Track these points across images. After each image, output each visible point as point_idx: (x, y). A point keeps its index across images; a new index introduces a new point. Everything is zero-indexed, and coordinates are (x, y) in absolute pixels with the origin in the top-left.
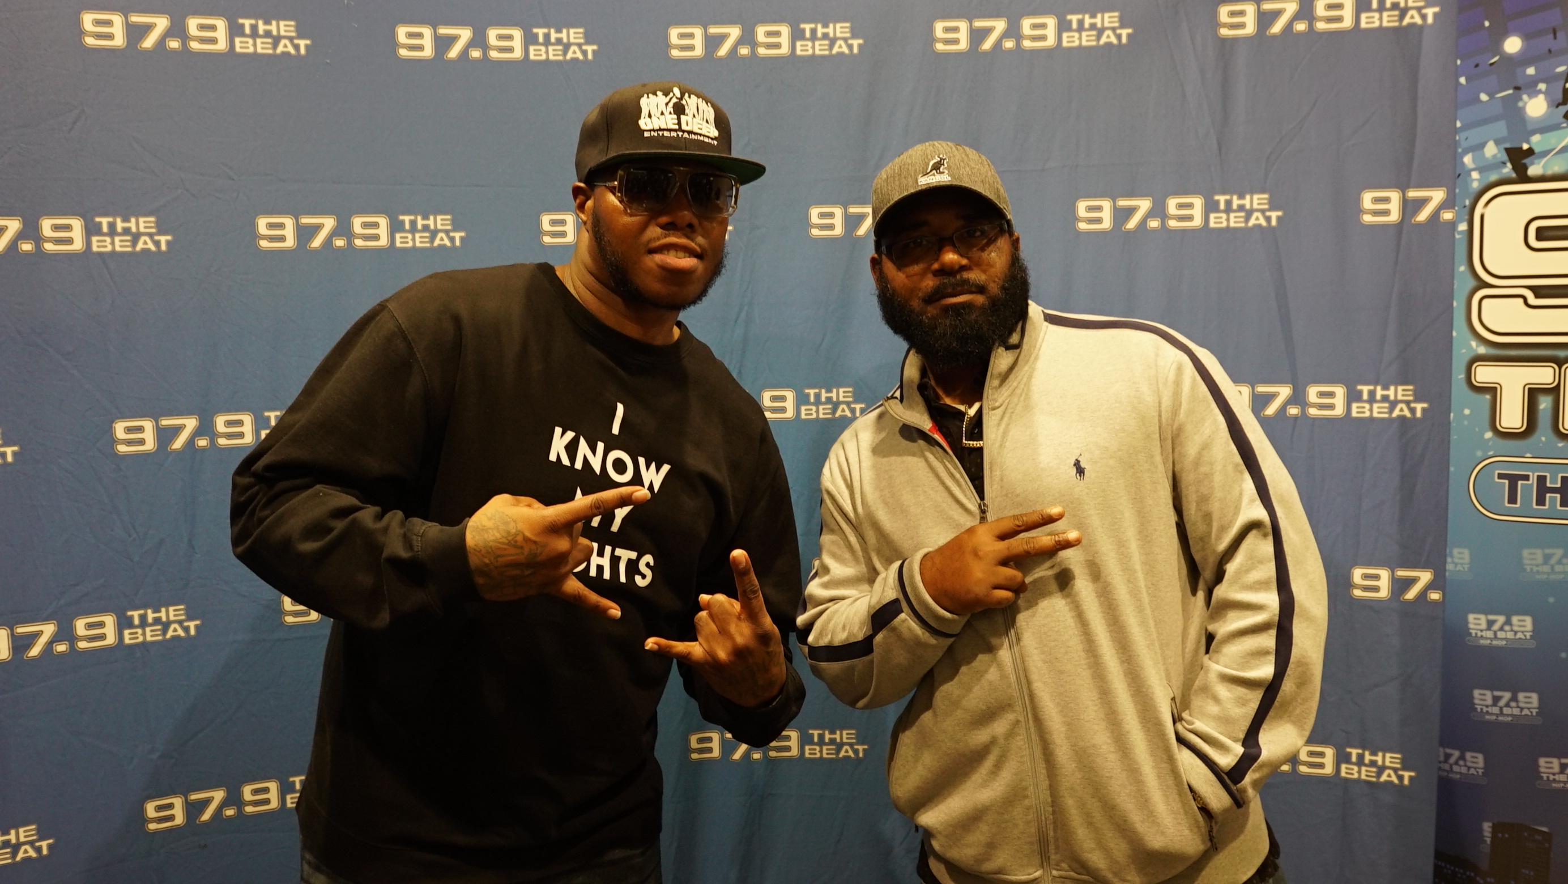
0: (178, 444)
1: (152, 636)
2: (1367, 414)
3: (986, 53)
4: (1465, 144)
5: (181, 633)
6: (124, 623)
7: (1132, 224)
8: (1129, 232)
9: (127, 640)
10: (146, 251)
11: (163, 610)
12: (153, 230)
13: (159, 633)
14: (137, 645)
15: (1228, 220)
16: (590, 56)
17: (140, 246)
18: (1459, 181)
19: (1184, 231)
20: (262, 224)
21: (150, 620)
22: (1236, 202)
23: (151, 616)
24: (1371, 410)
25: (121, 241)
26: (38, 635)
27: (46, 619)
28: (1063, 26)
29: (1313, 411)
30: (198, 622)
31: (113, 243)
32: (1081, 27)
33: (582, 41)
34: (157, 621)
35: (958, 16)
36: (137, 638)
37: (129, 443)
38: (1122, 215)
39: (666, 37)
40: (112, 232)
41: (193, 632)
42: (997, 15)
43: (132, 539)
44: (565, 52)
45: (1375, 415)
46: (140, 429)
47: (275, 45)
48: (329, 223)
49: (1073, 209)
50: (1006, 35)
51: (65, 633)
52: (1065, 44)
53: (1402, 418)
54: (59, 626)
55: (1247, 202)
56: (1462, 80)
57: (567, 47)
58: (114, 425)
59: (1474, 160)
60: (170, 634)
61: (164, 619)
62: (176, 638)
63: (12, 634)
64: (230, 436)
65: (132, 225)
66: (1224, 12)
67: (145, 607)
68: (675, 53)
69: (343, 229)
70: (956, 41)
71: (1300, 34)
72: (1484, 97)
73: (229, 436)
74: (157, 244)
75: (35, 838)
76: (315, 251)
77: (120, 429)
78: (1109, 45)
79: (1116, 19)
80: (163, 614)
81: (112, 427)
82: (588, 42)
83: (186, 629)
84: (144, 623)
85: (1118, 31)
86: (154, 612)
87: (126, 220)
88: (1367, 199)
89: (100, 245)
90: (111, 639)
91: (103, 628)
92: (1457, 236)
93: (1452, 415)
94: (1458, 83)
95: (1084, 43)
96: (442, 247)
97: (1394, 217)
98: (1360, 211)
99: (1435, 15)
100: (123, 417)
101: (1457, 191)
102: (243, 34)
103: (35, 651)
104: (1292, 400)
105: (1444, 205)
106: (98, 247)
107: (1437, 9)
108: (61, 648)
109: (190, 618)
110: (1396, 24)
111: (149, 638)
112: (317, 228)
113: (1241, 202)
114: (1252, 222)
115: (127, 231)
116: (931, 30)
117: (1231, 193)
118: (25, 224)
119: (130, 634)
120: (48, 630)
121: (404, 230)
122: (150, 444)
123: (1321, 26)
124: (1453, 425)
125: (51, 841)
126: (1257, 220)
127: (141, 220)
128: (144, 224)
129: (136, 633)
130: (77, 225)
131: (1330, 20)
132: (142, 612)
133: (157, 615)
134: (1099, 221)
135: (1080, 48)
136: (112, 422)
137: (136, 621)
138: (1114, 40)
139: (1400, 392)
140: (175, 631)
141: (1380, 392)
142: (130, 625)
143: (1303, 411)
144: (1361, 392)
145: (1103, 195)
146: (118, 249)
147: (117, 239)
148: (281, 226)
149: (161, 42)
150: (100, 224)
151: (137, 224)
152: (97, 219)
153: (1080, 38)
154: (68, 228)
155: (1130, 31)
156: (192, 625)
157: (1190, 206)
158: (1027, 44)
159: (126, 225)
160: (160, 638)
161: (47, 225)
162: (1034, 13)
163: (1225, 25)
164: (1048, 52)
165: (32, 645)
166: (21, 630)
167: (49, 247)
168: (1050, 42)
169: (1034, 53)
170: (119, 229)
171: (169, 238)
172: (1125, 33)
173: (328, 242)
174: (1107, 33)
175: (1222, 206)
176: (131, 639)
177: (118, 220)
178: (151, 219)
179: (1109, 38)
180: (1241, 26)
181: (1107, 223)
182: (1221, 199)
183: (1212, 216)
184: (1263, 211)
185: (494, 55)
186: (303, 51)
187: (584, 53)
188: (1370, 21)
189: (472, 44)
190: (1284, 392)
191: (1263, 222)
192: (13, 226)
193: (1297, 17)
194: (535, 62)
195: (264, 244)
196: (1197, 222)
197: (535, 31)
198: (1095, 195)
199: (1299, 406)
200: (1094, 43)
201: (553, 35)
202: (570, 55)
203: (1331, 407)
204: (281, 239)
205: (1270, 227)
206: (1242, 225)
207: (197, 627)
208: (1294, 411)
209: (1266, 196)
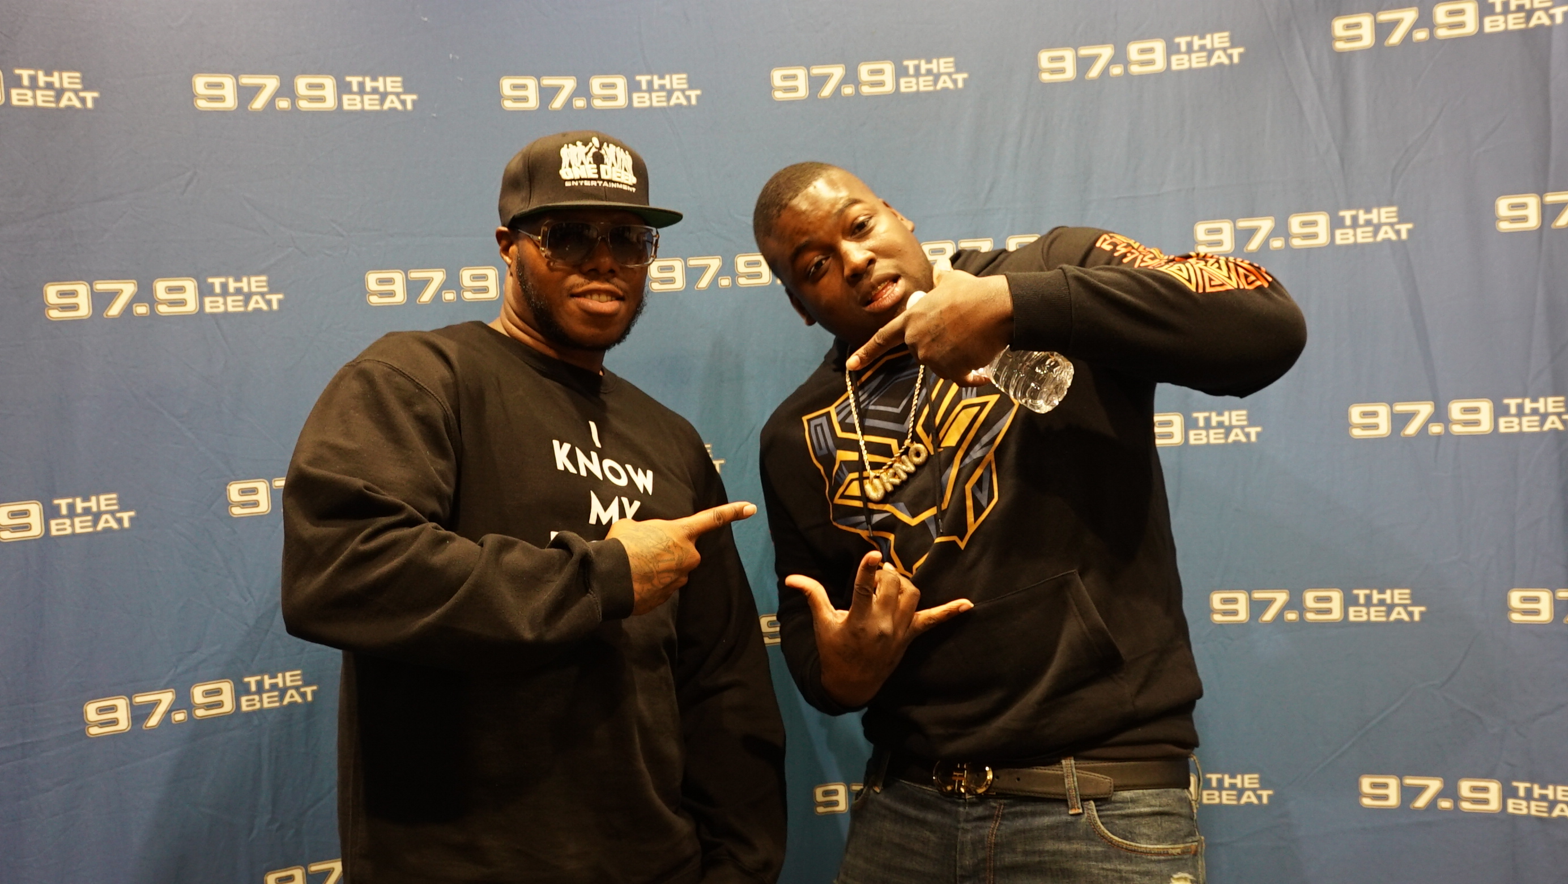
1: (269, 703)
2: (1516, 429)
3: (1093, 81)
5: (298, 698)
6: (241, 690)
7: (1254, 244)
9: (245, 707)
10: (258, 311)
11: (280, 675)
12: (265, 290)
13: (276, 699)
14: (254, 712)
15: (1355, 236)
16: (694, 101)
17: (252, 306)
19: (1309, 251)
20: (372, 280)
21: (267, 686)
22: (1362, 217)
23: (267, 682)
24: (1520, 424)
25: (234, 301)
26: (156, 704)
27: (165, 688)
28: (1172, 49)
29: (1457, 429)
30: (315, 688)
31: (225, 304)
32: (1190, 50)
33: (685, 86)
34: (274, 687)
35: (1064, 45)
36: (254, 705)
37: (244, 505)
38: (1244, 236)
39: (769, 79)
40: (225, 292)
41: (309, 698)
42: (1103, 42)
43: (246, 603)
44: (669, 98)
45: (1525, 429)
46: (254, 491)
47: (382, 101)
48: (438, 277)
49: (1192, 232)
50: (1113, 61)
51: (183, 702)
52: (1174, 67)
53: (1554, 431)
54: (177, 694)
55: (1374, 216)
57: (670, 93)
58: (228, 487)
61: (281, 685)
62: (293, 705)
63: (131, 704)
65: (244, 284)
66: (1339, 26)
67: (262, 672)
68: (778, 95)
69: (452, 282)
70: (1062, 71)
71: (1421, 43)
74: (269, 303)
76: (425, 305)
77: (234, 491)
78: (1220, 65)
79: (1226, 39)
80: (279, 680)
81: (226, 489)
82: (691, 87)
83: (303, 695)
84: (260, 689)
85: (1229, 51)
86: (271, 678)
87: (238, 279)
88: (1503, 206)
89: (213, 305)
90: (228, 707)
91: (220, 695)
95: (1195, 65)
97: (1533, 223)
98: (1496, 218)
100: (237, 479)
102: (350, 92)
103: (153, 721)
104: (1434, 418)
106: (211, 307)
108: (179, 717)
109: (307, 684)
110: (1522, 26)
111: (266, 705)
112: (426, 282)
113: (1368, 216)
114: (1381, 236)
115: (239, 291)
116: (1035, 60)
117: (1358, 208)
118: (140, 286)
119: (248, 701)
120: (166, 698)
122: (264, 507)
123: (1442, 33)
126: (1386, 234)
127: (253, 279)
128: (256, 283)
129: (254, 700)
130: (190, 285)
131: (1452, 26)
132: (258, 678)
133: (273, 681)
134: (1219, 243)
135: (1190, 70)
136: (227, 484)
137: (253, 688)
138: (1225, 61)
139: (1552, 404)
140: (292, 697)
141: (1528, 405)
142: (247, 692)
143: (1447, 429)
144: (1508, 407)
145: (1221, 217)
146: (230, 309)
147: (229, 299)
148: (390, 281)
149: (271, 102)
150: (212, 285)
151: (249, 284)
152: (210, 280)
153: (1190, 60)
154: (181, 289)
155: (1241, 50)
156: (309, 690)
157: (1314, 223)
158: (1135, 69)
159: (238, 285)
160: (277, 704)
161: (160, 288)
162: (1141, 38)
163: (1340, 39)
164: (1158, 76)
165: (151, 714)
166: (140, 699)
167: (163, 309)
168: (1160, 66)
169: (1142, 77)
170: (231, 290)
171: (280, 296)
172: (1236, 52)
173: (438, 296)
174: (1218, 53)
175: (1348, 222)
176: (248, 706)
177: (231, 280)
178: (264, 278)
179: (1219, 58)
180: (1358, 38)
181: (1228, 245)
182: (1347, 215)
183: (1338, 233)
184: (1392, 225)
185: (597, 103)
186: (410, 106)
187: (688, 98)
188: (1494, 25)
189: (576, 94)
190: (1425, 409)
191: (1393, 236)
192: (128, 289)
193: (1416, 26)
194: (639, 109)
195: (374, 300)
196: (1322, 240)
197: (638, 78)
198: (1214, 218)
199: (1441, 424)
200: (1204, 65)
201: (656, 82)
202: (673, 101)
203: (1477, 423)
204: (391, 294)
205: (1400, 240)
206: (1371, 240)
207: (314, 693)
208: (1436, 429)
209: (1394, 209)
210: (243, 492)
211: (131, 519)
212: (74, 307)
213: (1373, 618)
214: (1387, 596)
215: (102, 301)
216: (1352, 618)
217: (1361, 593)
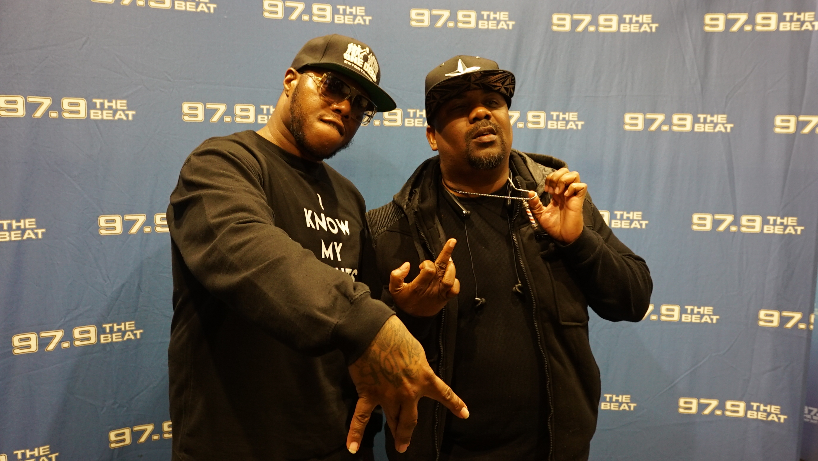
0: (134, 230)
1: (116, 339)
2: (772, 232)
3: (579, 33)
5: (132, 337)
6: (101, 331)
7: (653, 128)
8: (652, 132)
9: (102, 341)
10: (120, 120)
11: (123, 324)
12: (125, 108)
13: (120, 337)
14: (107, 344)
15: (704, 127)
16: (367, 23)
17: (117, 117)
19: (681, 133)
20: (186, 107)
21: (115, 330)
22: (709, 118)
23: (116, 327)
24: (774, 229)
25: (107, 113)
26: (52, 338)
27: (58, 329)
28: (621, 21)
29: (744, 229)
30: (141, 331)
31: (102, 114)
32: (631, 22)
33: (363, 14)
34: (119, 330)
35: (566, 12)
36: (108, 340)
37: (107, 229)
38: (649, 122)
39: (409, 14)
40: (102, 108)
41: (138, 336)
42: (586, 13)
43: (106, 284)
44: (354, 19)
45: (776, 232)
46: (113, 221)
47: (197, 6)
48: (222, 108)
49: (623, 118)
50: (591, 24)
51: (68, 337)
52: (622, 30)
53: (790, 234)
54: (65, 333)
55: (715, 119)
57: (355, 17)
58: (99, 218)
61: (123, 329)
62: (129, 340)
63: (39, 337)
66: (708, 18)
67: (113, 322)
68: (414, 24)
69: (230, 112)
70: (564, 26)
71: (747, 32)
73: (162, 226)
74: (127, 116)
75: (48, 452)
76: (214, 123)
77: (102, 221)
78: (645, 32)
79: (650, 19)
80: (122, 327)
81: (97, 220)
82: (367, 15)
83: (135, 335)
84: (112, 331)
85: (651, 25)
86: (118, 325)
87: (110, 101)
88: (778, 120)
89: (96, 115)
90: (93, 340)
91: (89, 333)
95: (632, 30)
97: (792, 130)
98: (774, 126)
100: (104, 214)
103: (51, 347)
104: (734, 223)
106: (94, 116)
108: (66, 345)
109: (137, 329)
110: (799, 29)
111: (114, 340)
112: (215, 111)
113: (712, 119)
114: (717, 129)
115: (110, 108)
116: (550, 19)
117: (707, 114)
118: (53, 101)
119: (104, 337)
120: (59, 334)
121: (263, 114)
122: (119, 230)
123: (759, 28)
125: (57, 454)
126: (720, 128)
127: (119, 102)
128: (120, 104)
129: (107, 337)
130: (83, 103)
131: (764, 25)
132: (111, 325)
133: (119, 327)
134: (636, 125)
135: (630, 33)
137: (108, 330)
138: (648, 30)
139: (791, 221)
140: (129, 336)
141: (779, 220)
142: (104, 332)
143: (739, 229)
144: (769, 220)
145: (639, 111)
146: (105, 118)
147: (105, 112)
148: (196, 108)
149: (134, 1)
150: (95, 103)
151: (116, 104)
152: (94, 100)
153: (630, 28)
154: (77, 104)
155: (657, 25)
156: (138, 332)
157: (685, 119)
158: (601, 29)
159: (110, 104)
160: (121, 340)
161: (65, 103)
162: (606, 13)
163: (708, 25)
164: (613, 34)
165: (50, 343)
166: (44, 334)
167: (66, 115)
168: (614, 29)
169: (605, 34)
170: (106, 107)
171: (134, 112)
172: (654, 26)
173: (221, 119)
174: (645, 25)
175: (702, 120)
176: (104, 340)
177: (106, 101)
178: (125, 101)
179: (645, 28)
180: (716, 26)
181: (640, 127)
182: (702, 117)
183: (696, 125)
184: (723, 124)
185: (315, 19)
186: (212, 11)
187: (365, 21)
188: (785, 27)
189: (304, 12)
190: (729, 218)
191: (723, 130)
192: (47, 102)
193: (746, 23)
194: (337, 24)
195: (186, 118)
196: (688, 128)
197: (338, 7)
198: (635, 112)
199: (736, 226)
200: (637, 31)
201: (348, 10)
202: (356, 22)
203: (753, 227)
204: (196, 116)
205: (726, 133)
206: (712, 131)
207: (141, 334)
208: (734, 229)
209: (725, 116)
210: (107, 221)
211: (43, 233)
212: (15, 110)
213: (694, 321)
214: (701, 310)
215: (31, 108)
216: (683, 320)
217: (689, 308)
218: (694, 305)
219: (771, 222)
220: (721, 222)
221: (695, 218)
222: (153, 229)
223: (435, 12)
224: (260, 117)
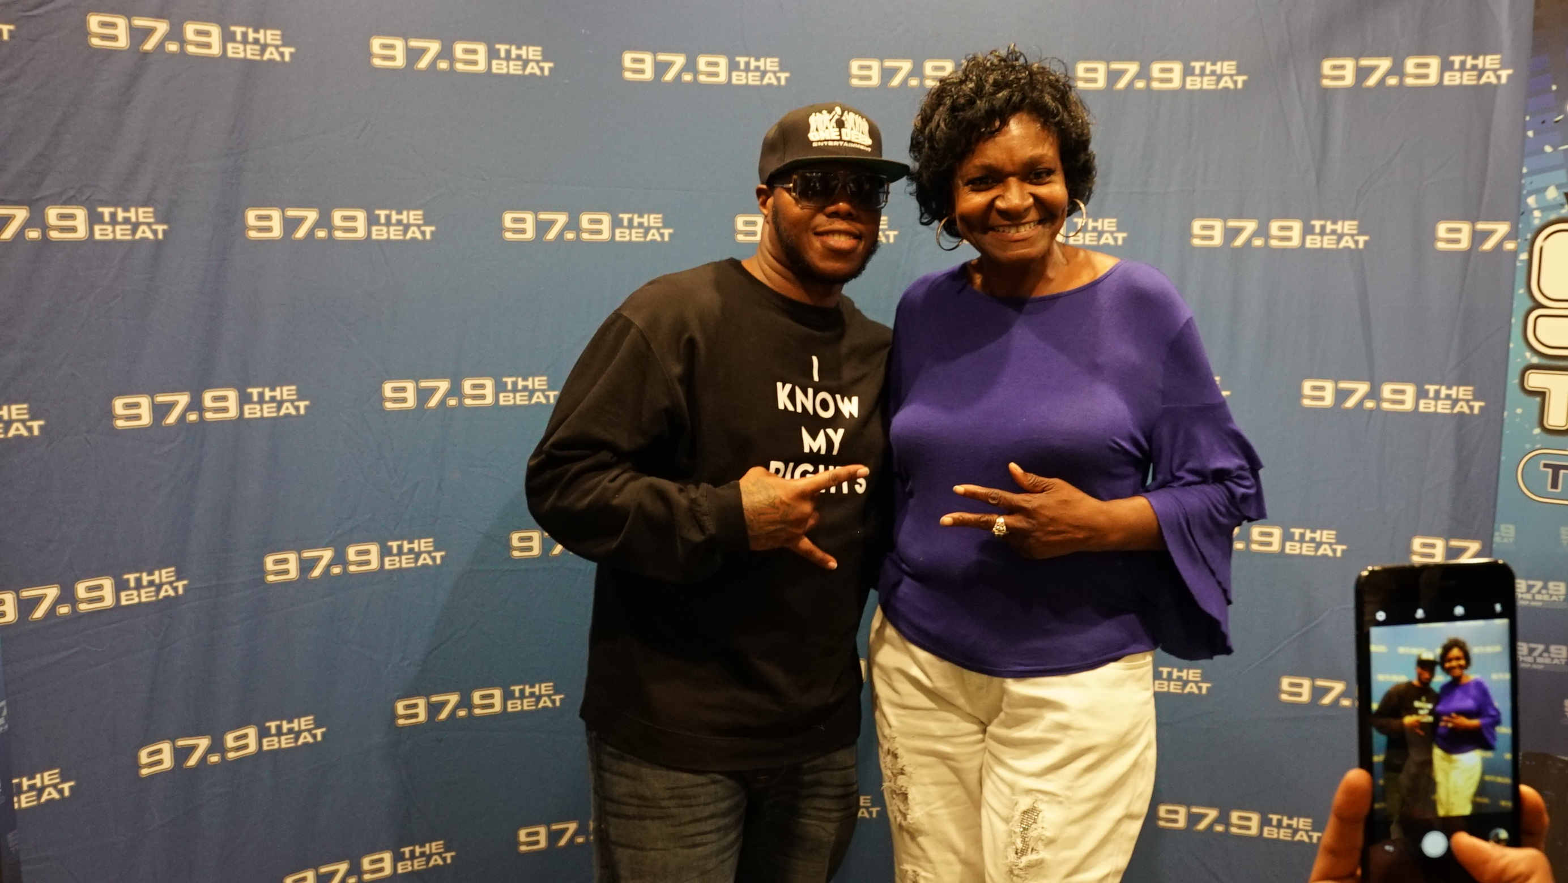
0: (433, 402)
1: (406, 563)
2: (1432, 410)
3: (1120, 91)
4: (1529, 188)
5: (429, 562)
6: (385, 552)
7: (1239, 242)
8: (1237, 249)
9: (387, 566)
10: (413, 240)
11: (416, 542)
12: (421, 222)
13: (412, 561)
14: (394, 570)
15: (1322, 241)
16: (783, 82)
17: (409, 235)
18: (1522, 218)
19: (1284, 250)
20: (508, 218)
21: (405, 550)
22: (1329, 227)
23: (406, 546)
24: (1436, 406)
25: (395, 230)
26: (319, 559)
27: (326, 546)
28: (1188, 71)
29: (1386, 406)
30: (443, 554)
31: (388, 232)
32: (1202, 73)
33: (777, 69)
34: (411, 551)
35: (1098, 59)
36: (395, 564)
37: (395, 400)
38: (1232, 234)
39: (847, 68)
40: (388, 223)
41: (438, 561)
42: (1131, 59)
43: (394, 481)
44: (762, 78)
45: (1439, 410)
46: (403, 389)
47: (525, 67)
48: (562, 219)
49: (1189, 228)
50: (1138, 76)
51: (339, 558)
52: (1188, 86)
53: (1461, 414)
54: (336, 552)
55: (1338, 227)
56: (1530, 134)
57: (764, 74)
58: (383, 385)
59: (1537, 201)
60: (421, 562)
61: (416, 549)
62: (425, 566)
63: (300, 558)
64: (475, 397)
65: (404, 217)
66: (1327, 66)
67: (401, 538)
68: (855, 82)
69: (573, 224)
70: (1095, 80)
71: (1392, 88)
72: (1548, 149)
73: (473, 397)
74: (423, 233)
75: (312, 726)
76: (550, 242)
77: (388, 388)
78: (1226, 89)
79: (1234, 67)
80: (415, 546)
81: (381, 387)
82: (782, 70)
83: (434, 559)
84: (400, 552)
85: (1235, 78)
86: (409, 543)
87: (399, 213)
88: (1442, 229)
89: (379, 233)
90: (374, 565)
91: (369, 555)
92: (1519, 264)
93: (1506, 413)
94: (1525, 136)
95: (1205, 87)
96: (653, 241)
97: (1465, 245)
98: (1435, 239)
99: (1509, 77)
100: (391, 378)
101: (1520, 226)
102: (499, 58)
103: (316, 573)
104: (1369, 396)
105: (1507, 237)
106: (377, 235)
107: (1510, 72)
108: (336, 570)
109: (437, 550)
110: (1474, 83)
111: (404, 565)
112: (552, 223)
113: (1334, 227)
114: (1342, 244)
115: (399, 222)
117: (1326, 219)
118: (321, 214)
119: (390, 561)
120: (327, 554)
121: (622, 227)
122: (411, 403)
123: (1410, 81)
124: (1506, 421)
125: (324, 730)
126: (1347, 242)
127: (412, 213)
128: (413, 216)
129: (394, 560)
130: (361, 215)
131: (1418, 77)
132: (399, 543)
133: (411, 546)
134: (1211, 238)
135: (1201, 91)
136: (382, 383)
137: (395, 551)
138: (1231, 85)
139: (1463, 392)
140: (425, 560)
141: (1444, 391)
142: (390, 554)
143: (1378, 405)
144: (1427, 391)
145: (1214, 216)
146: (392, 237)
147: (392, 229)
148: (522, 220)
149: (433, 63)
150: (378, 216)
151: (408, 217)
152: (377, 212)
153: (1202, 82)
154: (354, 218)
155: (1245, 78)
156: (438, 555)
157: (1290, 228)
158: (1155, 85)
159: (400, 217)
160: (413, 565)
161: (337, 216)
162: (1163, 59)
163: (1327, 77)
164: (1174, 92)
165: (314, 567)
166: (307, 554)
167: (338, 234)
168: (1176, 84)
169: (1161, 92)
170: (394, 221)
171: (433, 228)
172: (1241, 79)
173: (561, 235)
174: (1225, 78)
175: (1317, 230)
176: (390, 565)
177: (394, 213)
178: (420, 212)
179: (1226, 83)
180: (1342, 78)
181: (1218, 241)
182: (1317, 224)
183: (1309, 238)
184: (1352, 236)
185: (702, 78)
186: (546, 72)
187: (778, 79)
188: (1452, 79)
189: (685, 69)
190: (1362, 388)
191: (1352, 245)
192: (312, 216)
193: (1389, 73)
194: (737, 86)
195: (509, 235)
196: (1295, 242)
197: (738, 59)
198: (1209, 216)
199: (1374, 401)
200: (1213, 87)
201: (753, 64)
202: (766, 81)
203: (1402, 402)
204: (523, 231)
205: (1357, 249)
206: (1334, 246)
207: (442, 557)
208: (1370, 404)
209: (1355, 223)
210: (395, 390)
211: (306, 407)
212: (269, 229)
213: (1304, 552)
214: (1317, 535)
215: (291, 225)
216: (1288, 551)
217: (1297, 532)
218: (1305, 527)
219: (1431, 394)
220: (1350, 392)
221: (1307, 386)
222: (460, 402)
223: (889, 63)
224: (618, 231)
